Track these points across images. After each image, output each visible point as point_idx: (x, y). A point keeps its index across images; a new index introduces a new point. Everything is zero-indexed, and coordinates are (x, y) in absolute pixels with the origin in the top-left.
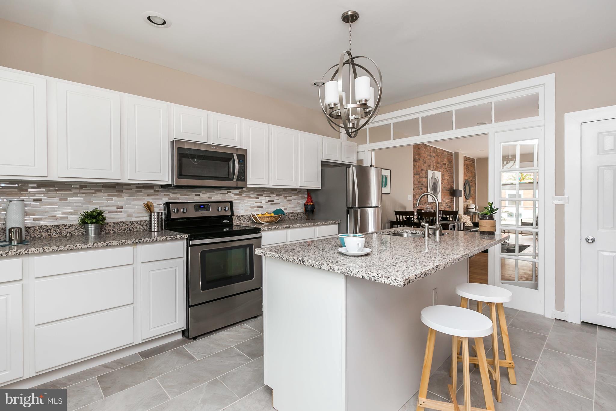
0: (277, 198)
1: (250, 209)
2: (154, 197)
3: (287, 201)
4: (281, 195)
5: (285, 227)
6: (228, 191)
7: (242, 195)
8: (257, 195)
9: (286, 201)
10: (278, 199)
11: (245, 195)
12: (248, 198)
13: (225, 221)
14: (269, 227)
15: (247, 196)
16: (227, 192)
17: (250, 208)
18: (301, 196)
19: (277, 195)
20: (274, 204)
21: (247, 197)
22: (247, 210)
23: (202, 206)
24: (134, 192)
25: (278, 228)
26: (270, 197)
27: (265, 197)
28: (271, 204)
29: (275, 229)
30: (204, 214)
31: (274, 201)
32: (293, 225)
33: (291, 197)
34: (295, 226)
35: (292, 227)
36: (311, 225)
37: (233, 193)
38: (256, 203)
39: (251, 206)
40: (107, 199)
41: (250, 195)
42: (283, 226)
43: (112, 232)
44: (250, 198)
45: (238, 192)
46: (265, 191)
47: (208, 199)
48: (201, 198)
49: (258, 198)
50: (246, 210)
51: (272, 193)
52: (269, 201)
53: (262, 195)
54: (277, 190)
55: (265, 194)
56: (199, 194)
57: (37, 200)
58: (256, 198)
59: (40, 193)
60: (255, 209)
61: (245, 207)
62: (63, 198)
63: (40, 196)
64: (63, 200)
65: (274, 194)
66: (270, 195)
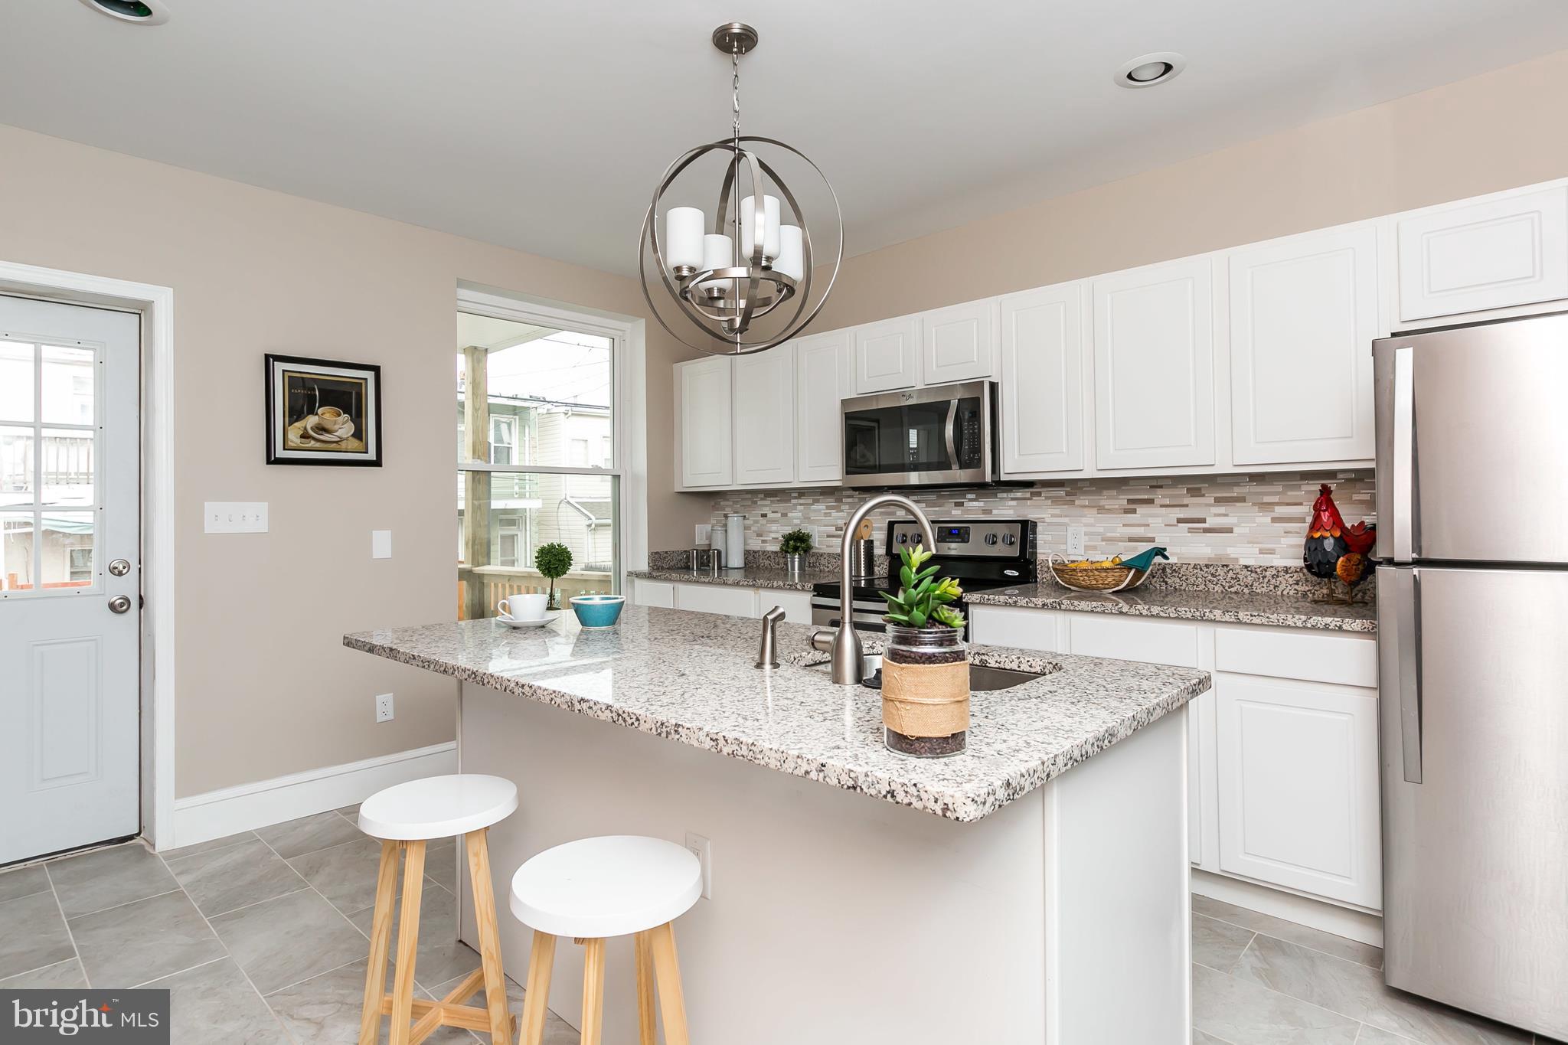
0: (1222, 510)
1: (1104, 543)
2: (883, 510)
3: (1274, 520)
4: (1242, 499)
5: (1044, 605)
6: (1032, 493)
7: (1074, 501)
8: (1128, 500)
9: (1269, 519)
10: (1226, 515)
11: (1084, 503)
12: (1095, 511)
13: (1008, 572)
14: (986, 597)
15: (1093, 504)
16: (1026, 495)
17: (1102, 540)
18: (1362, 502)
19: (1218, 500)
20: (1204, 532)
21: (1093, 507)
22: (1094, 548)
23: (954, 531)
24: (856, 500)
25: (1016, 602)
26: (1187, 506)
27: (1162, 506)
28: (1190, 530)
29: (1006, 604)
30: (953, 549)
31: (1203, 521)
32: (1076, 603)
33: (1301, 504)
34: (1084, 605)
35: (1072, 608)
36: (1162, 614)
37: (1048, 498)
38: (1124, 525)
39: (1109, 535)
40: (825, 513)
41: (1102, 503)
42: (1034, 599)
43: (827, 569)
44: (1101, 509)
46: (1161, 487)
47: (983, 514)
48: (968, 511)
49: (1134, 511)
50: (1087, 548)
51: (1195, 492)
52: (1180, 521)
53: (1151, 502)
54: (1219, 480)
55: (1164, 496)
56: (963, 502)
57: (764, 516)
58: (1127, 511)
59: (766, 506)
60: (1120, 543)
61: (1087, 537)
62: (784, 512)
63: (765, 510)
64: (784, 515)
65: (1203, 496)
66: (1186, 501)
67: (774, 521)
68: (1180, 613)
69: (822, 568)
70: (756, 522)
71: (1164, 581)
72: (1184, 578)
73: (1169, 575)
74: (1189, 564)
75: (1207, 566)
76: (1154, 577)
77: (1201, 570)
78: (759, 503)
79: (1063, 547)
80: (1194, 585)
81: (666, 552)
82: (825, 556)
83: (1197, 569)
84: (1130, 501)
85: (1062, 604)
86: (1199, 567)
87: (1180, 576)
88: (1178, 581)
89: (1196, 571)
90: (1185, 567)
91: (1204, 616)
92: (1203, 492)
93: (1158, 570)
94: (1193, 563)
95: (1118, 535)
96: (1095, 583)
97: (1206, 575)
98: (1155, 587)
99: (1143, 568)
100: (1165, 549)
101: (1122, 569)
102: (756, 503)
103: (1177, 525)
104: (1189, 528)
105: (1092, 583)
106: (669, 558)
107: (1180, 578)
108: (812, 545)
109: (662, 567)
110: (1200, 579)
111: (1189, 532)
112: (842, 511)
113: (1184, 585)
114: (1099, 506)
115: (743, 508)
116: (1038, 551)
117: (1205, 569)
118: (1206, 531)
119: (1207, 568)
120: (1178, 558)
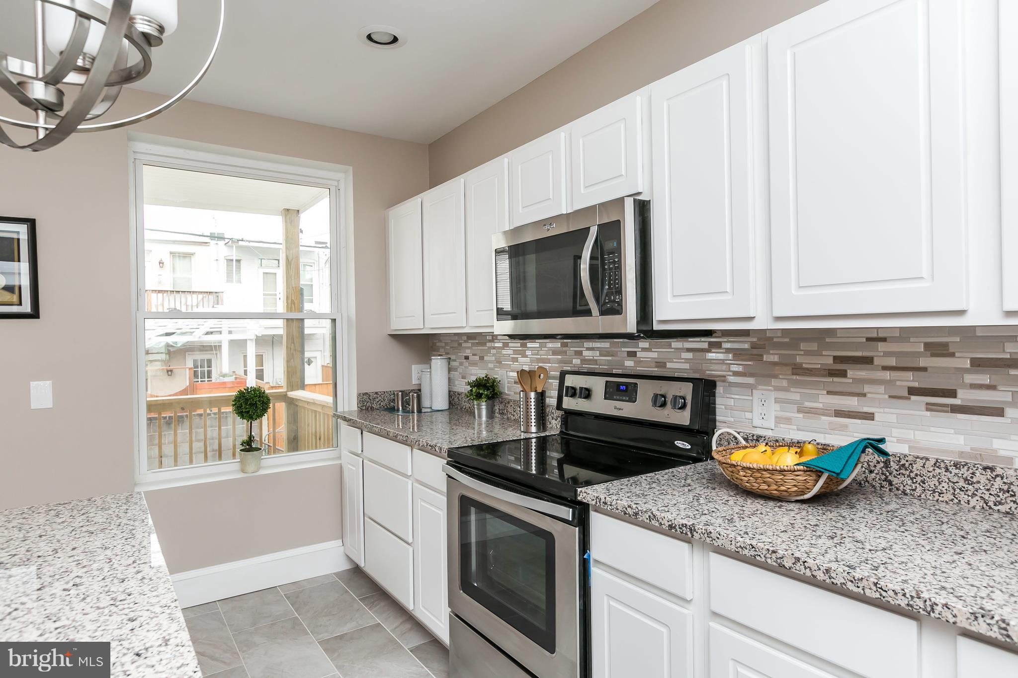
0: (984, 379)
1: (801, 415)
6: (710, 344)
7: (762, 356)
10: (991, 388)
11: (776, 359)
12: (789, 370)
13: (679, 444)
16: (706, 346)
17: (799, 411)
19: (977, 364)
20: (952, 411)
21: (786, 365)
22: (788, 421)
23: (622, 387)
26: (925, 369)
28: (930, 407)
30: (620, 409)
37: (728, 351)
38: (830, 393)
41: (799, 360)
44: (797, 368)
45: (746, 346)
47: (655, 367)
49: (843, 374)
50: (778, 420)
53: (868, 362)
55: (887, 354)
56: (636, 352)
57: (467, 358)
58: (832, 373)
59: (468, 348)
60: (823, 418)
61: (778, 405)
62: (481, 355)
63: (468, 352)
64: (482, 358)
65: (952, 355)
66: (923, 362)
67: (474, 364)
68: (884, 594)
69: (509, 416)
70: (461, 364)
71: (886, 480)
72: (919, 479)
73: (895, 472)
74: (927, 459)
75: (956, 465)
76: (871, 472)
77: (947, 470)
78: (464, 345)
79: (748, 415)
80: (934, 492)
81: (376, 393)
82: (511, 403)
83: (939, 467)
84: (836, 359)
85: (695, 530)
86: (942, 465)
87: (912, 475)
88: (910, 482)
89: (938, 471)
90: (920, 463)
91: (933, 610)
92: (951, 350)
93: (878, 462)
94: (933, 457)
95: (821, 406)
96: (766, 487)
97: (955, 479)
98: (873, 486)
99: (838, 474)
100: (882, 441)
101: (807, 471)
102: (460, 344)
103: (910, 399)
104: (927, 404)
105: (761, 487)
106: (380, 398)
107: (912, 479)
108: (502, 391)
109: (372, 408)
110: (943, 484)
111: (927, 410)
112: (526, 356)
113: (919, 489)
114: (795, 364)
115: (451, 349)
116: (718, 418)
117: (954, 471)
118: (956, 409)
119: (957, 468)
120: (910, 448)
